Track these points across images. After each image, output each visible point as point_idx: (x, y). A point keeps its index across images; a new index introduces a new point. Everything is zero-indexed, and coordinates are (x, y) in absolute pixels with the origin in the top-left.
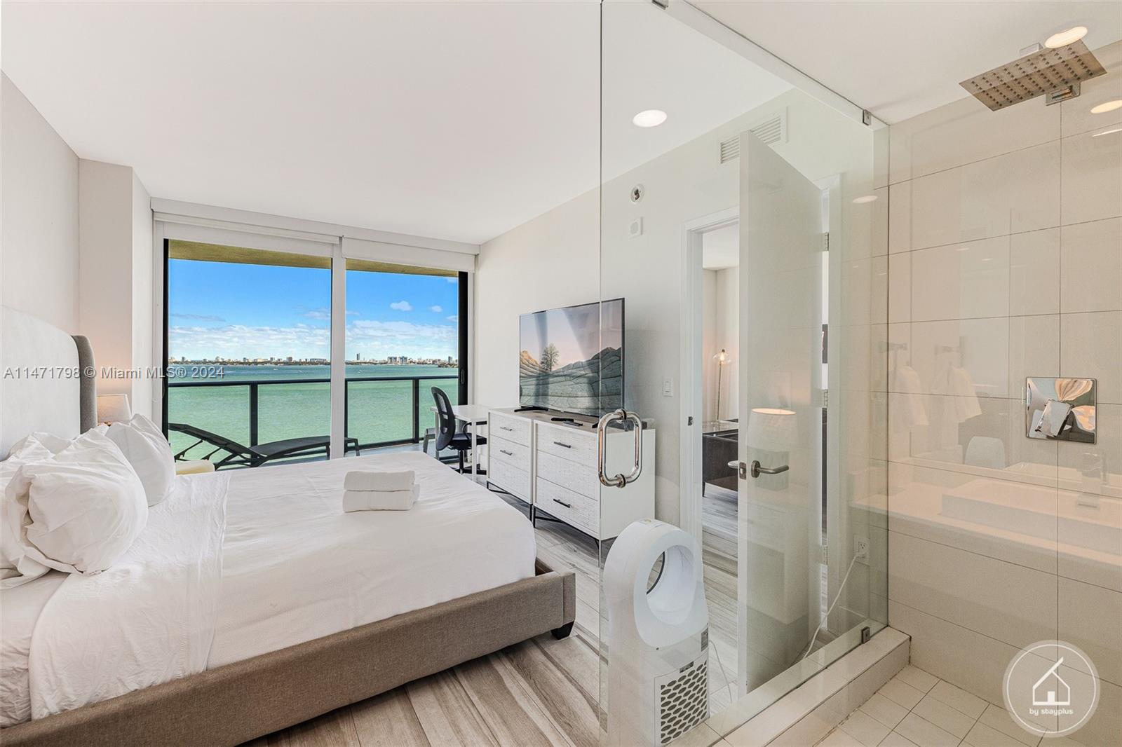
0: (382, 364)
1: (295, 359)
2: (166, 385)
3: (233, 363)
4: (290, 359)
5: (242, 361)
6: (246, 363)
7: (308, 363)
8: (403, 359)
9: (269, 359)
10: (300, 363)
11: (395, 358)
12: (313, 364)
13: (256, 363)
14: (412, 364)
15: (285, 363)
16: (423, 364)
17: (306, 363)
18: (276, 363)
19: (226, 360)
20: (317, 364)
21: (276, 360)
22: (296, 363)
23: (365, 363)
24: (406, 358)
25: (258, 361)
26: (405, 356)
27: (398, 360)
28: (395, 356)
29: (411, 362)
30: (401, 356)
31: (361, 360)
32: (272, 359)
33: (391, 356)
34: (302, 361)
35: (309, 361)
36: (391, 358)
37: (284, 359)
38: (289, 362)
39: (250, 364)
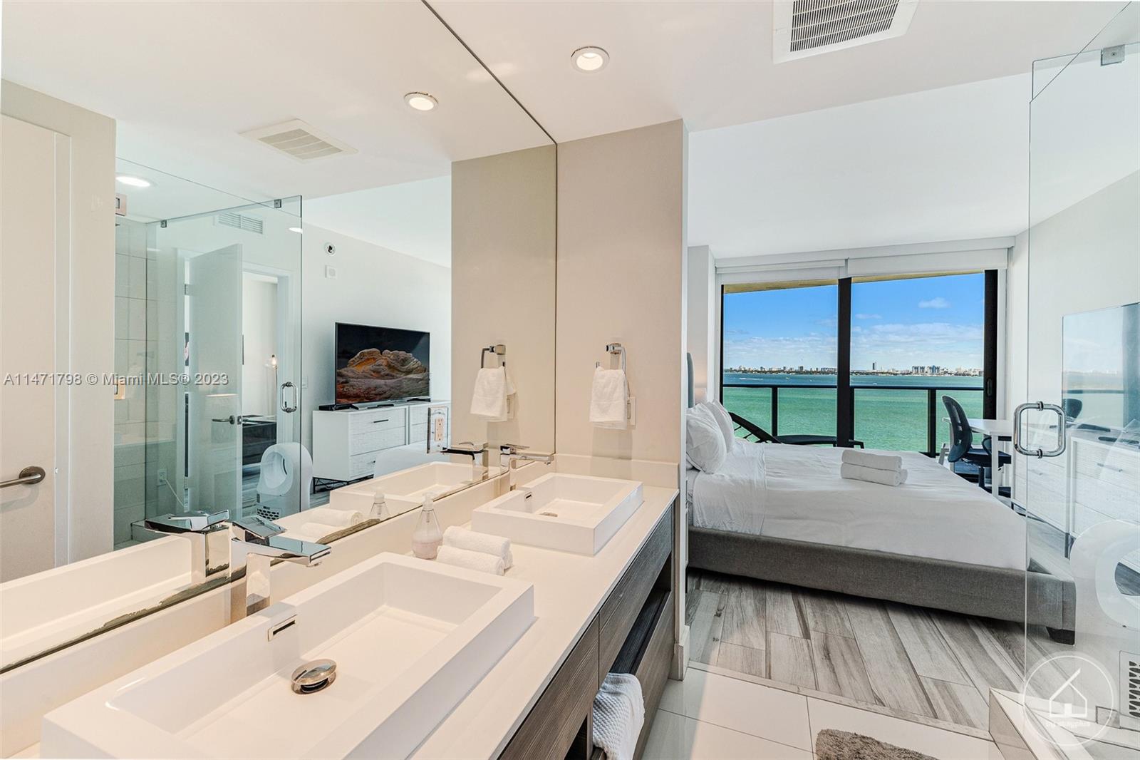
0: (904, 374)
1: (806, 368)
2: (722, 386)
3: (752, 371)
4: (802, 368)
5: (760, 370)
6: (763, 372)
7: (819, 372)
8: (933, 369)
9: (782, 369)
10: (811, 372)
11: (923, 368)
12: (823, 374)
13: (771, 372)
14: (947, 375)
15: (797, 372)
16: (964, 375)
17: (816, 372)
18: (788, 372)
19: (747, 369)
20: (828, 374)
21: (788, 369)
22: (807, 372)
23: (883, 373)
24: (938, 368)
25: (773, 370)
26: (936, 366)
27: (926, 370)
28: (922, 365)
29: (945, 373)
30: (931, 366)
31: (878, 369)
32: (784, 368)
33: (917, 365)
34: (813, 370)
35: (819, 370)
36: (916, 368)
37: (796, 368)
38: (801, 371)
39: (766, 372)
